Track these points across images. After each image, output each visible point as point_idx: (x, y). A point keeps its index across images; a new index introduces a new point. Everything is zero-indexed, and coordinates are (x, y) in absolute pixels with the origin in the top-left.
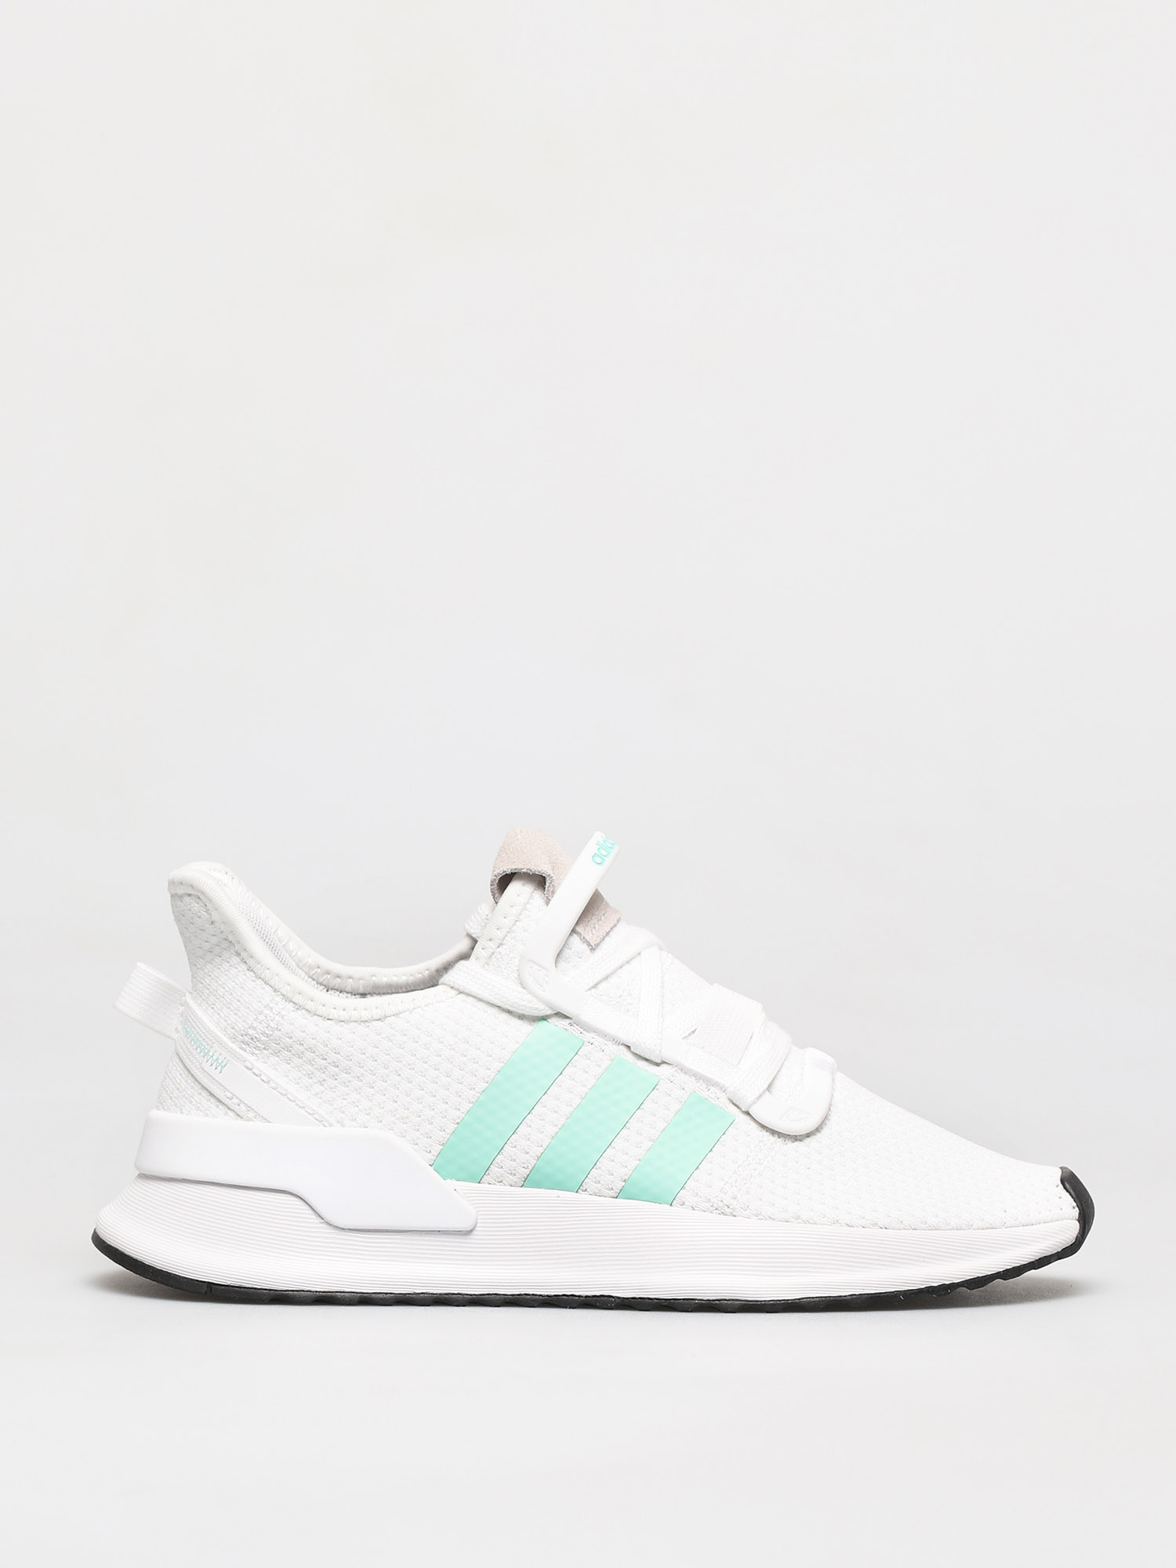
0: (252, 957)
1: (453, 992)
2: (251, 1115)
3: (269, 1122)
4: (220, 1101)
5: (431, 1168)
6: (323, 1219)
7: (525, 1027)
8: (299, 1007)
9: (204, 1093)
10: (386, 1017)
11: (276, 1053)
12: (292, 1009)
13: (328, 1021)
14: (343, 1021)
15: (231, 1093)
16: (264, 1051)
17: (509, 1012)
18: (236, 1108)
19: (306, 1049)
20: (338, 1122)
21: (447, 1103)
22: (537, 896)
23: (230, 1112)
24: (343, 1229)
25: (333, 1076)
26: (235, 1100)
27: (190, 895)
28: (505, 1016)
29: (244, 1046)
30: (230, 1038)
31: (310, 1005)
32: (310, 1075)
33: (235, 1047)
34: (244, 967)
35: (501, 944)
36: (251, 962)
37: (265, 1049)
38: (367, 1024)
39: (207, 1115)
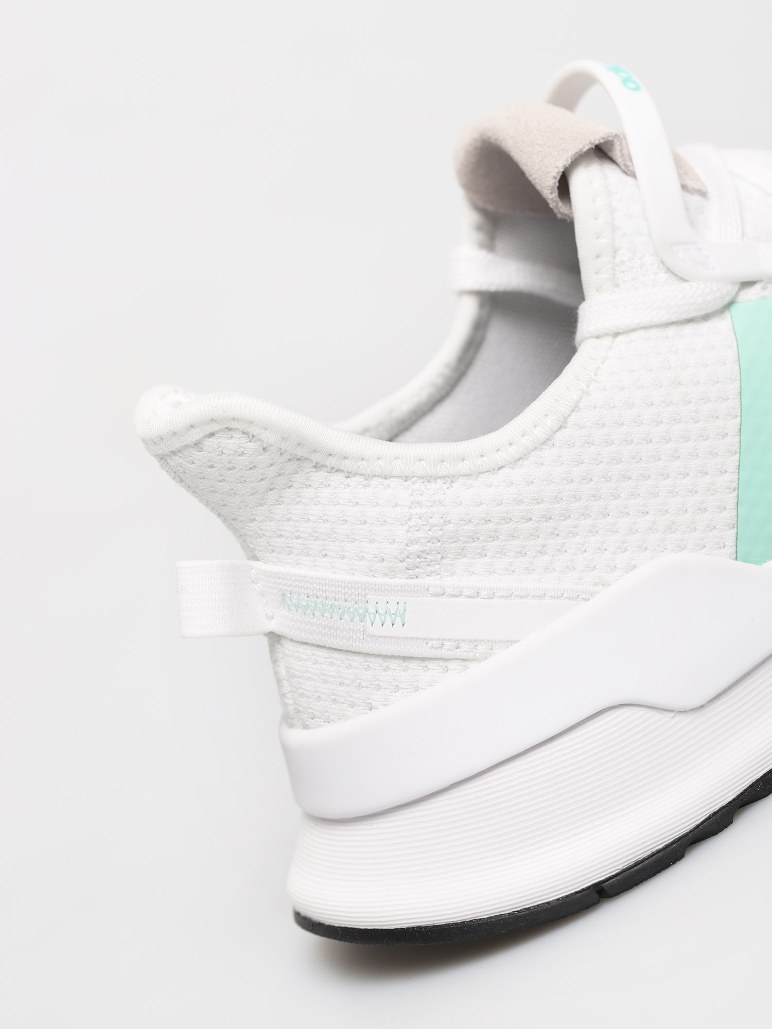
0: (346, 458)
1: (607, 341)
2: (482, 648)
3: (513, 642)
4: (424, 659)
5: (738, 563)
6: (673, 711)
7: (722, 324)
8: (451, 478)
9: (394, 664)
10: (565, 419)
11: (461, 553)
12: (445, 487)
13: (501, 472)
14: (519, 459)
15: (437, 640)
16: (444, 561)
17: (690, 321)
18: (459, 653)
19: (498, 524)
20: (596, 584)
21: (706, 473)
22: (608, 169)
23: (451, 665)
24: (702, 706)
25: (552, 533)
26: (448, 645)
27: (212, 435)
28: (689, 329)
29: (411, 572)
30: (386, 575)
31: (463, 467)
32: (522, 554)
33: (400, 581)
34: (337, 478)
35: (615, 252)
36: (347, 465)
37: (442, 558)
38: (550, 443)
39: (417, 689)
